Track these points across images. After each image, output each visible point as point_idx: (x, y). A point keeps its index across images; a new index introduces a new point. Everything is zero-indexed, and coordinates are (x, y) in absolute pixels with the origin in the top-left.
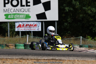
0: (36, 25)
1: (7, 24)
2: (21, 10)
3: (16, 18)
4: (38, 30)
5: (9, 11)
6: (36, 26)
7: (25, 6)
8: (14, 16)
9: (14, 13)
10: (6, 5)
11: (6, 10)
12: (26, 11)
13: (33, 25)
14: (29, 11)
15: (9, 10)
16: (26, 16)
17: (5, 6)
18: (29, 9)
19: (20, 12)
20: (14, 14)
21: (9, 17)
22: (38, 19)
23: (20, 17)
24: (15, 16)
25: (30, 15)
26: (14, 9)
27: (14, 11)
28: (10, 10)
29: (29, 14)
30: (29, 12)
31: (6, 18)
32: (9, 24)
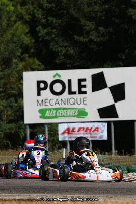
0: (97, 129)
1: (44, 127)
2: (69, 101)
3: (59, 116)
4: (101, 138)
5: (47, 104)
6: (98, 131)
7: (77, 93)
8: (56, 113)
9: (57, 106)
10: (42, 92)
11: (42, 101)
12: (79, 102)
13: (92, 128)
14: (85, 102)
15: (46, 101)
16: (78, 112)
17: (39, 94)
18: (85, 100)
19: (68, 104)
20: (57, 109)
21: (47, 114)
22: (101, 117)
23: (68, 114)
24: (59, 113)
25: (86, 111)
26: (57, 100)
27: (57, 102)
28: (48, 101)
29: (84, 109)
30: (84, 104)
31: (41, 117)
32: (48, 128)
